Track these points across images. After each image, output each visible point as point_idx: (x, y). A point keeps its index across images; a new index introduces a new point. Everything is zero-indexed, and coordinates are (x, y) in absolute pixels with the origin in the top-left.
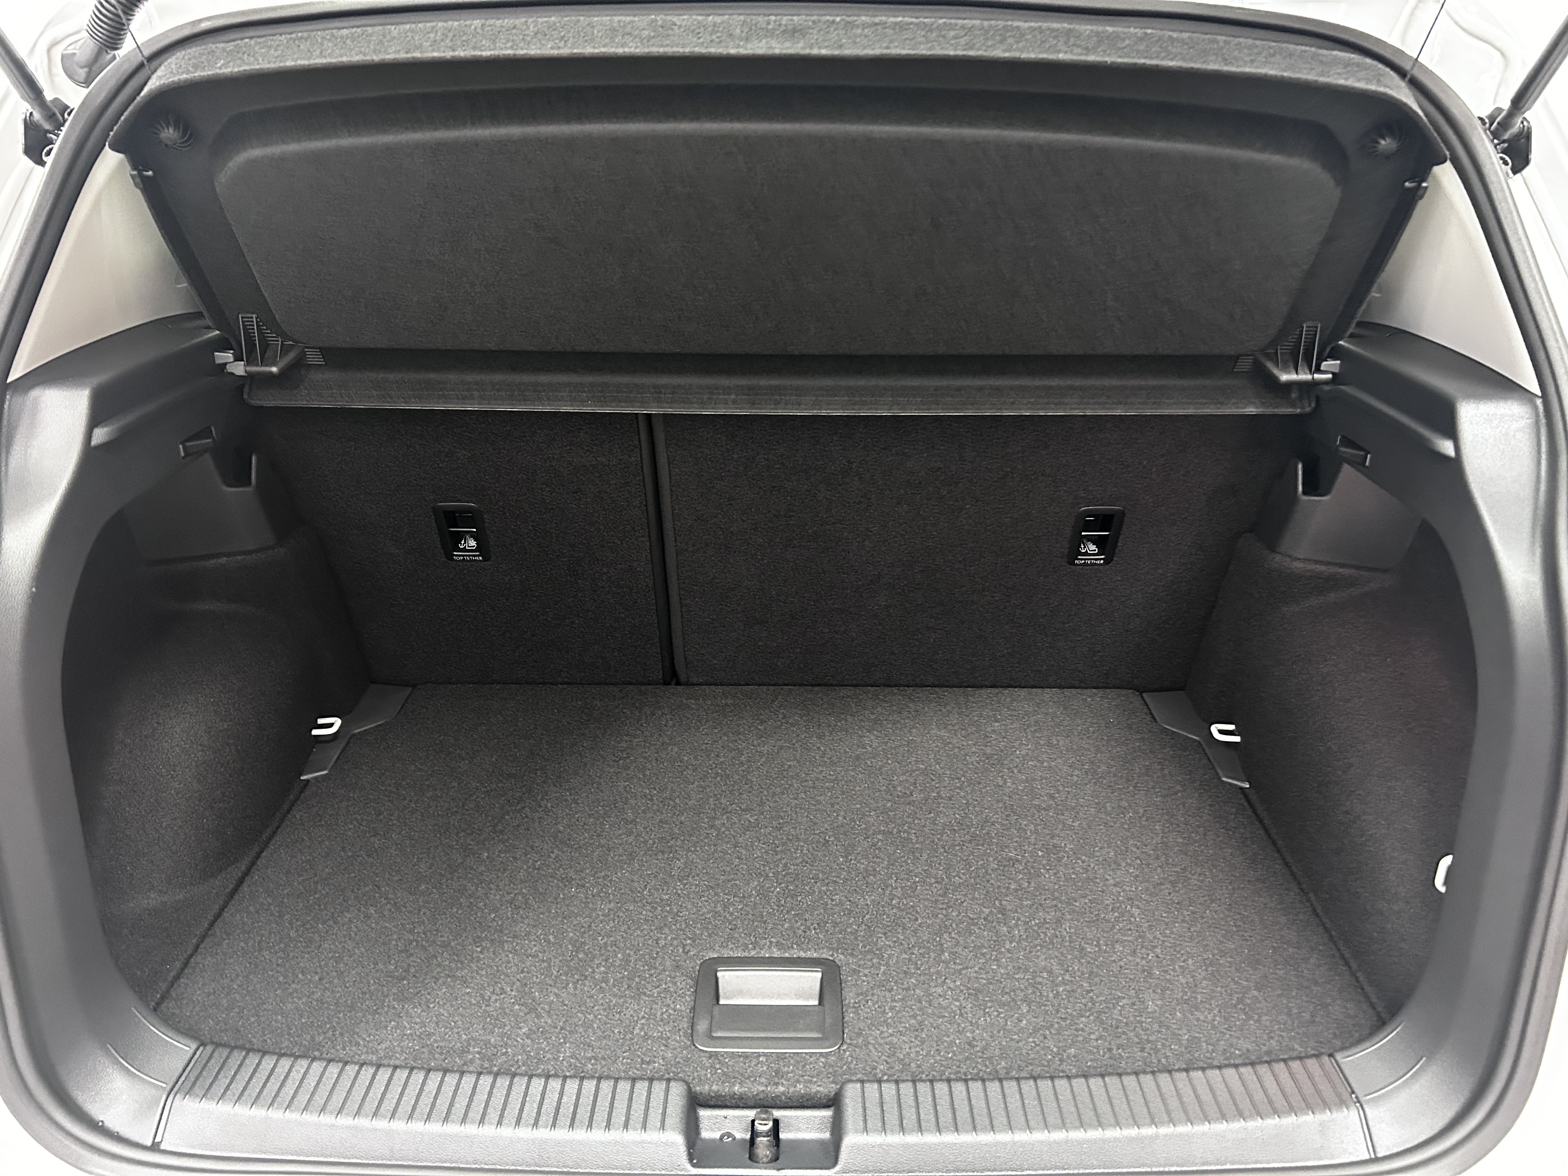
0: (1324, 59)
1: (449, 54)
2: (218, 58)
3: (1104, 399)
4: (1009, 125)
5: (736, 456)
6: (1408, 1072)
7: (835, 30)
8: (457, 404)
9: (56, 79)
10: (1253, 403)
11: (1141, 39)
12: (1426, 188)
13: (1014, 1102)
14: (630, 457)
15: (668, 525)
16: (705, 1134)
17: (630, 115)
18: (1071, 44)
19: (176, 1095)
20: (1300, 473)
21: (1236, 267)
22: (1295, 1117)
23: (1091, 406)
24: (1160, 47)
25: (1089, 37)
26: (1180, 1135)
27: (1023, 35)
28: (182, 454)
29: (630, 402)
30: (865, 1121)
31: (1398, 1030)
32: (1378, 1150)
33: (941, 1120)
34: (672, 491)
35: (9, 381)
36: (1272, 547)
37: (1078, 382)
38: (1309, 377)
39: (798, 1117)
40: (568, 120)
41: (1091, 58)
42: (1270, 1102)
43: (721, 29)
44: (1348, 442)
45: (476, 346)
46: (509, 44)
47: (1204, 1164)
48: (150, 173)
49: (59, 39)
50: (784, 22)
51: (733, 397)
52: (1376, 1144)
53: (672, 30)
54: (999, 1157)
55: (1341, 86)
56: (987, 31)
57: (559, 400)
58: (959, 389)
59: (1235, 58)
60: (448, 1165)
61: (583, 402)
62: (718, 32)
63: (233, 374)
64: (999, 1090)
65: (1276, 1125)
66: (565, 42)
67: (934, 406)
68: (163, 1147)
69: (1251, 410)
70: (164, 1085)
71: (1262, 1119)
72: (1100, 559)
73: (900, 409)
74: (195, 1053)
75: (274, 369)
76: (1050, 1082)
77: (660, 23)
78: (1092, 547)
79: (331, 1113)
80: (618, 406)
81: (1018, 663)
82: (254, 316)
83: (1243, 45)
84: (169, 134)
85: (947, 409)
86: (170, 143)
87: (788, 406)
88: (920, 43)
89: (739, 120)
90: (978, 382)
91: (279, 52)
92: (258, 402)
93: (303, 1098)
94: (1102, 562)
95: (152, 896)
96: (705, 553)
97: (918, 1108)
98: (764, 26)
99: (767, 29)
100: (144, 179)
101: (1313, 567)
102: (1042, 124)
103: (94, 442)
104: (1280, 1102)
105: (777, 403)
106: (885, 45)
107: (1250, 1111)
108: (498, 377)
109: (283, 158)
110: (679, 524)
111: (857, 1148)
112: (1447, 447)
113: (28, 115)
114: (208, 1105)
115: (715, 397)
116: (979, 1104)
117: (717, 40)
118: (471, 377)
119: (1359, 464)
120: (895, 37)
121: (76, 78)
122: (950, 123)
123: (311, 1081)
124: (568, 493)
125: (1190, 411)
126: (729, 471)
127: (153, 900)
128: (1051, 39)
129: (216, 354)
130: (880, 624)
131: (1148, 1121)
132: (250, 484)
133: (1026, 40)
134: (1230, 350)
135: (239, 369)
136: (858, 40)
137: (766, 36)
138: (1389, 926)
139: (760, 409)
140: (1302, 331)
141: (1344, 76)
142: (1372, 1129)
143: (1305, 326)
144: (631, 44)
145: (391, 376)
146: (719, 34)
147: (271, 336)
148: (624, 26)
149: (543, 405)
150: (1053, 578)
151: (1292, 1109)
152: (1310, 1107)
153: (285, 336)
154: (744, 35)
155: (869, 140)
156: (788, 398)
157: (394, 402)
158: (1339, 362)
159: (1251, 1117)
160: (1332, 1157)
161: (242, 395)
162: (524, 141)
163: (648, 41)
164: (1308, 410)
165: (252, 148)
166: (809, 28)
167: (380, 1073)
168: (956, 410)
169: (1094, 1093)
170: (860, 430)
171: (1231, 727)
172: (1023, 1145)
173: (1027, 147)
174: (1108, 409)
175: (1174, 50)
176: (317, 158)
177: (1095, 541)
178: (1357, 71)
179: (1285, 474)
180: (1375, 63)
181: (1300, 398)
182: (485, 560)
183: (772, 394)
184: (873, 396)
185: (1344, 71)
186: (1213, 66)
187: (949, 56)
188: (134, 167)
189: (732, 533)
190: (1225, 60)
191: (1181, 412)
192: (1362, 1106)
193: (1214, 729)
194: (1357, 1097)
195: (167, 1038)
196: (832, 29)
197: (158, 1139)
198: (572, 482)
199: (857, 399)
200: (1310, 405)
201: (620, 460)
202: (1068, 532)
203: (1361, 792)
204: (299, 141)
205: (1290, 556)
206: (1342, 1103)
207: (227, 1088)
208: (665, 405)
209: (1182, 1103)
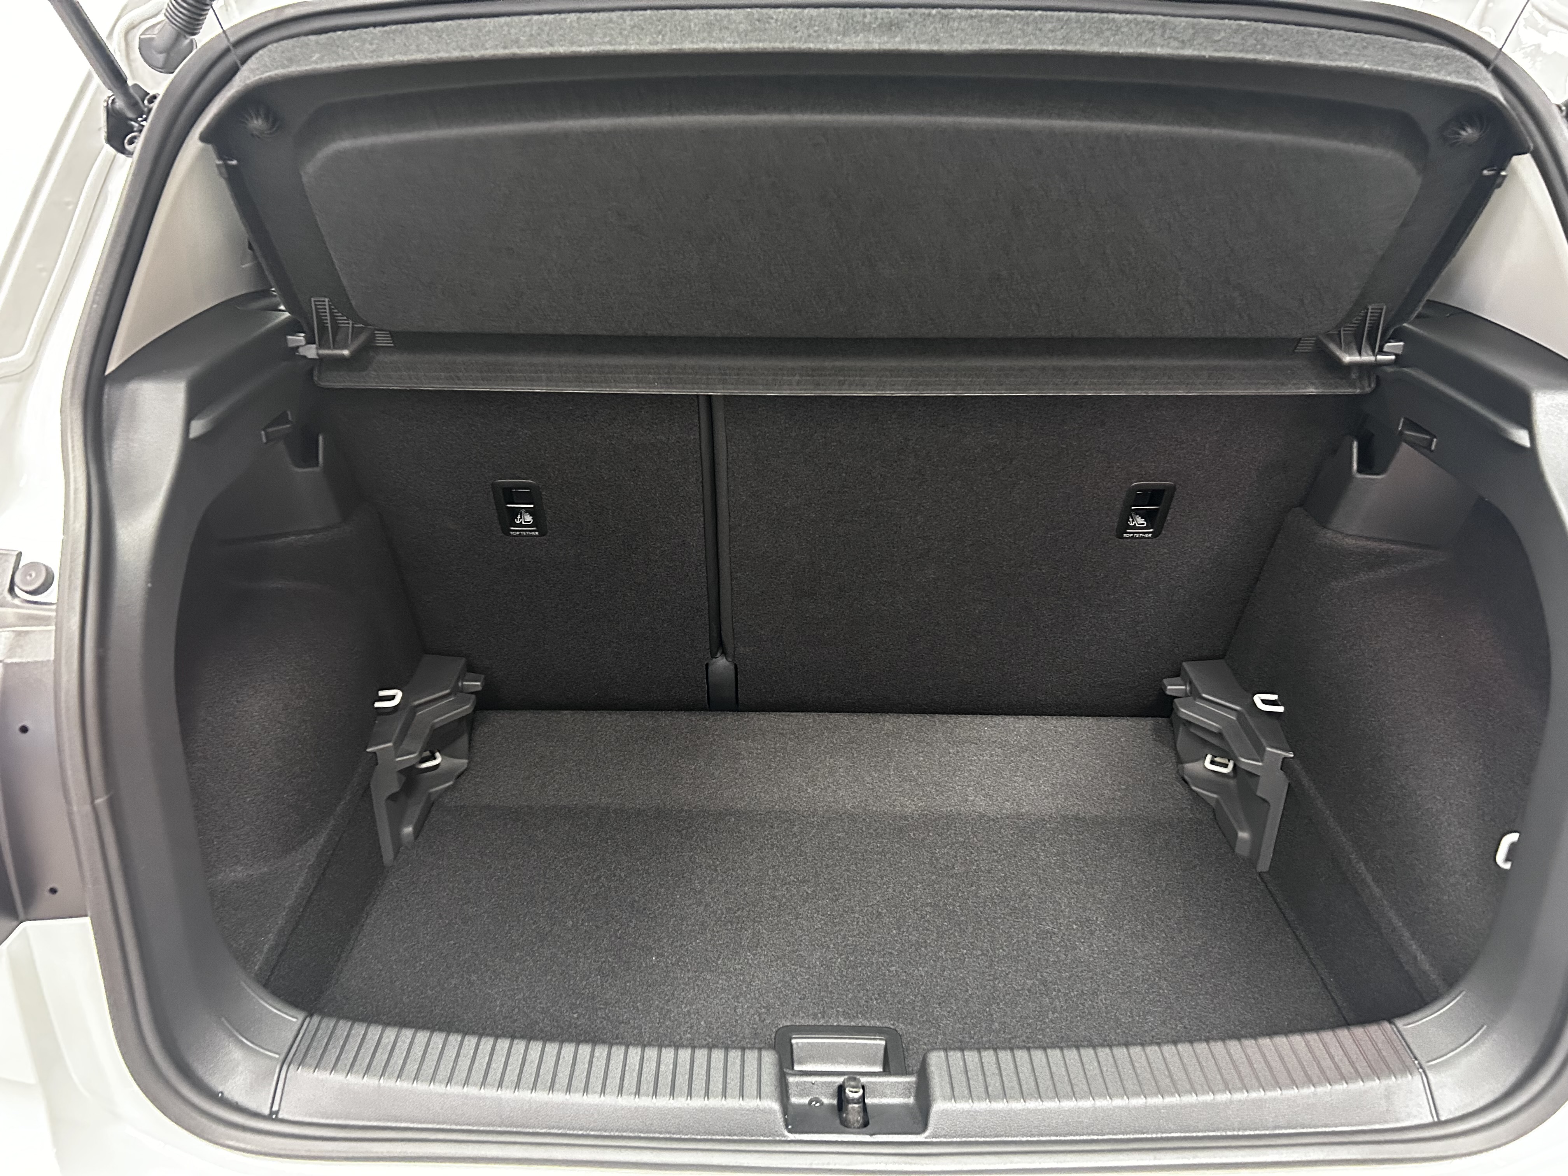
0: (1414, 51)
1: (547, 50)
2: (314, 52)
3: (1165, 379)
4: (1099, 117)
5: (793, 434)
6: (1470, 1038)
7: (932, 23)
8: (526, 385)
9: (134, 65)
10: (1312, 384)
11: (1236, 31)
12: (1505, 177)
13: (1092, 1068)
14: (689, 436)
15: (723, 501)
16: (794, 1100)
17: (721, 106)
18: (1166, 36)
19: (289, 1066)
20: (1355, 451)
21: (1312, 254)
22: (1361, 1083)
23: (1154, 387)
24: (1256, 40)
25: (1185, 29)
26: (1254, 1101)
27: (1118, 28)
28: (264, 440)
29: (695, 383)
30: (952, 1088)
31: (1458, 998)
32: (1441, 1112)
33: (1024, 1087)
34: (728, 468)
35: (107, 373)
36: (1324, 521)
37: (1139, 362)
38: (1372, 358)
39: (883, 1083)
40: (658, 112)
41: (1188, 52)
42: (1337, 1067)
43: (817, 23)
44: (1411, 425)
45: (550, 330)
46: (607, 39)
47: (1275, 1128)
48: (234, 162)
49: (135, 23)
50: (879, 16)
51: (797, 378)
52: (1439, 1107)
53: (769, 23)
54: (1081, 1122)
55: (1431, 80)
56: (1083, 25)
57: (626, 382)
58: (1022, 370)
59: (1331, 52)
60: (556, 1131)
61: (650, 384)
62: (815, 25)
63: (305, 357)
64: (1077, 1057)
65: (1344, 1090)
66: (663, 36)
67: (997, 387)
68: (280, 1116)
69: (1311, 391)
70: (277, 1056)
71: (1331, 1085)
72: (1149, 533)
73: (964, 390)
74: (302, 1025)
75: (346, 352)
76: (1125, 1050)
77: (756, 16)
78: (1140, 521)
79: (441, 1082)
80: (684, 388)
81: (1061, 633)
82: (327, 300)
83: (1336, 37)
84: (257, 124)
85: (1010, 389)
86: (255, 133)
87: (853, 387)
88: (1018, 37)
89: (829, 112)
90: (1040, 362)
91: (374, 46)
92: (327, 384)
93: (412, 1067)
94: (1150, 535)
95: (239, 869)
96: (758, 527)
97: (1001, 1076)
98: (861, 19)
99: (864, 23)
100: (228, 167)
101: (1361, 543)
102: (1129, 114)
103: (192, 435)
104: (1346, 1068)
105: (841, 384)
106: (982, 39)
107: (1319, 1077)
108: (564, 360)
109: (373, 149)
110: (734, 500)
111: (944, 1113)
112: (1521, 437)
113: (110, 102)
114: (322, 1075)
115: (779, 378)
116: (1059, 1070)
117: (815, 34)
118: (539, 359)
119: (1423, 448)
120: (992, 30)
121: (155, 64)
122: (1040, 114)
123: (418, 1051)
124: (626, 471)
125: (1252, 392)
126: (786, 449)
127: (239, 873)
128: (1147, 32)
129: (289, 337)
130: (926, 596)
131: (1221, 1087)
132: (317, 464)
133: (1122, 33)
134: (1296, 334)
135: (311, 352)
136: (955, 33)
137: (863, 30)
138: (1446, 897)
139: (825, 390)
140: (1367, 313)
141: (1436, 69)
142: (1435, 1094)
143: (1370, 307)
144: (729, 39)
145: (459, 359)
146: (816, 28)
147: (342, 320)
148: (722, 20)
149: (610, 387)
150: (1101, 552)
151: (1359, 1076)
152: (1377, 1074)
153: (356, 319)
154: (841, 29)
155: (959, 132)
156: (852, 379)
157: (463, 384)
158: (1402, 343)
159: (1320, 1083)
160: (1397, 1121)
161: (312, 379)
162: (614, 133)
163: (746, 35)
164: (1368, 390)
165: (342, 139)
166: (906, 21)
167: (482, 1043)
168: (1019, 390)
169: (1168, 1060)
170: (919, 408)
171: (1274, 697)
172: (1104, 1110)
173: (1113, 138)
174: (1170, 389)
175: (1270, 43)
176: (406, 149)
177: (1145, 515)
178: (1447, 64)
179: (1337, 450)
180: (1464, 55)
181: (1360, 378)
182: (541, 535)
183: (837, 375)
184: (936, 377)
185: (1434, 64)
186: (1310, 60)
187: (1048, 51)
188: (220, 157)
189: (785, 508)
190: (1319, 53)
191: (1241, 392)
192: (1424, 1072)
193: (1258, 699)
194: (1419, 1063)
195: (275, 1011)
196: (928, 23)
197: (275, 1108)
198: (631, 460)
199: (921, 379)
200: (1370, 386)
201: (679, 438)
202: (1119, 506)
203: (1416, 767)
204: (388, 131)
205: (1341, 533)
206: (1406, 1069)
207: (338, 1059)
208: (730, 386)
209: (1253, 1069)
